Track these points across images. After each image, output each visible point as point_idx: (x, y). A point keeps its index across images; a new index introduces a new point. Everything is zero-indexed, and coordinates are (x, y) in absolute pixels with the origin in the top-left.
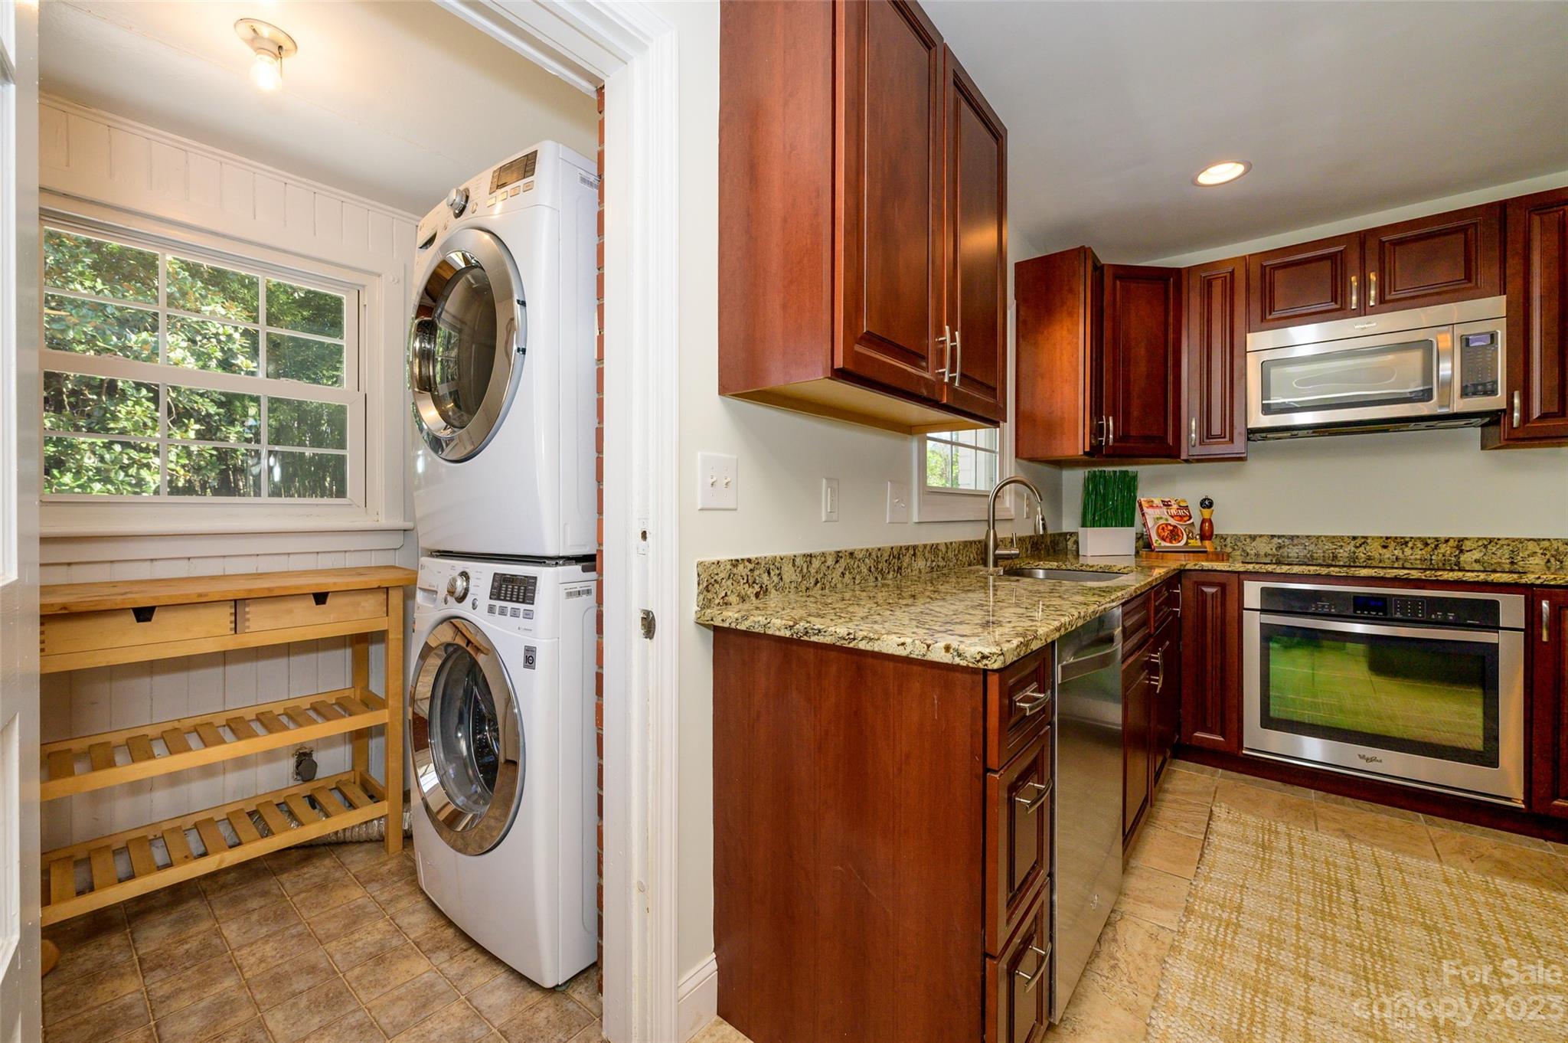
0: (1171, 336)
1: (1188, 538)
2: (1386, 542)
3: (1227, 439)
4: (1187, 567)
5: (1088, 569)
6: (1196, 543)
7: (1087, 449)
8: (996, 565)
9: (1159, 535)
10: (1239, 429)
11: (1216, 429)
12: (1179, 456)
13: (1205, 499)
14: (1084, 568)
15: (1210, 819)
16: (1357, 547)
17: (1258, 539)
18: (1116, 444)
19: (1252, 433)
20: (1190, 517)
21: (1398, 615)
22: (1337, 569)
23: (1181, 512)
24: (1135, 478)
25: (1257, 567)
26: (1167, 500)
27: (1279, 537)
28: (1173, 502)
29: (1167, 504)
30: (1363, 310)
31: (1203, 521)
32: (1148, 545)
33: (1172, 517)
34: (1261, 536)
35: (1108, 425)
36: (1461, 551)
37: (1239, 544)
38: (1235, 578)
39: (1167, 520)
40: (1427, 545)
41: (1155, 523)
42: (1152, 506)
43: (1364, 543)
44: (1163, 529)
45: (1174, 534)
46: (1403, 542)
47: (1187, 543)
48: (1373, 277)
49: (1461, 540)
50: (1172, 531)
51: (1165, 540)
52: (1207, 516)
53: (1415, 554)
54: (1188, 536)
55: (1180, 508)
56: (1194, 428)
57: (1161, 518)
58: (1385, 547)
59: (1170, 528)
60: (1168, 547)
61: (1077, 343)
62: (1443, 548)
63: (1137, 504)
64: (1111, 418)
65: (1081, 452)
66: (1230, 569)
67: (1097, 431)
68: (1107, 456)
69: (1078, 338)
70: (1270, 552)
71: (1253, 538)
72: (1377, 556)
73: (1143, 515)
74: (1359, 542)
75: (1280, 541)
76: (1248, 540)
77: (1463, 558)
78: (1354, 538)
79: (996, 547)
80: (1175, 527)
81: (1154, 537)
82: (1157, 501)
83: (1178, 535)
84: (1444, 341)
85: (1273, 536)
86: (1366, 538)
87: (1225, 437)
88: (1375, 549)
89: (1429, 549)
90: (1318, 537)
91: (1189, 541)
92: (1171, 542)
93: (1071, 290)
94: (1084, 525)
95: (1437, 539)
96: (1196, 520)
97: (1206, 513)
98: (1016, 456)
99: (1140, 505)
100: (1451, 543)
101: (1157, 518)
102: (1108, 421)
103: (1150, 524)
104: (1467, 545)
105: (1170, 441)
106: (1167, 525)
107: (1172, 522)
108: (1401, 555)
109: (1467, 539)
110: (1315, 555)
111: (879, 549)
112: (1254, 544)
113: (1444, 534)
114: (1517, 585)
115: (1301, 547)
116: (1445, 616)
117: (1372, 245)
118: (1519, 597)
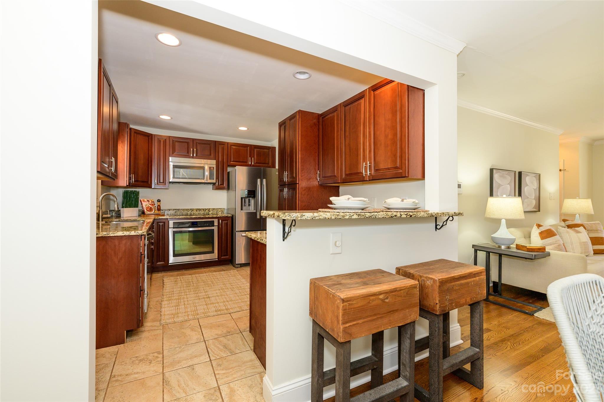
1: (154, 210)
2: (197, 210)
3: (164, 184)
4: (156, 218)
5: (129, 220)
6: (157, 212)
7: (128, 184)
8: (102, 221)
9: (146, 209)
10: (167, 181)
11: (162, 181)
12: (151, 187)
13: (158, 200)
16: (191, 211)
18: (135, 183)
19: (170, 182)
20: (155, 205)
21: (199, 225)
22: (189, 216)
23: (152, 203)
24: (138, 192)
25: (172, 217)
26: (148, 200)
27: (175, 209)
28: (150, 200)
29: (148, 201)
30: (193, 157)
31: (158, 205)
32: (143, 213)
33: (150, 204)
34: (171, 209)
35: (133, 177)
36: (209, 211)
37: (167, 211)
38: (167, 220)
39: (149, 205)
40: (204, 210)
41: (146, 206)
42: (144, 201)
44: (148, 208)
45: (151, 209)
46: (200, 210)
47: (154, 212)
48: (195, 149)
49: (209, 209)
50: (150, 209)
51: (148, 211)
52: (159, 204)
53: (202, 212)
55: (152, 202)
56: (156, 179)
57: (147, 205)
58: (197, 211)
59: (150, 208)
60: (149, 213)
61: (125, 151)
62: (207, 211)
63: (139, 201)
64: (133, 175)
65: (125, 185)
66: (166, 218)
67: (130, 178)
68: (131, 186)
69: (125, 150)
70: (174, 213)
73: (142, 204)
74: (192, 210)
77: (210, 213)
78: (191, 209)
79: (102, 215)
80: (151, 207)
81: (145, 210)
82: (146, 200)
84: (206, 167)
85: (174, 209)
86: (193, 209)
88: (195, 212)
90: (184, 209)
92: (150, 212)
93: (122, 135)
94: (123, 207)
96: (156, 205)
97: (159, 203)
98: (102, 185)
99: (141, 201)
100: (208, 210)
101: (146, 205)
103: (144, 206)
105: (149, 183)
107: (150, 206)
108: (199, 212)
109: (210, 209)
110: (183, 213)
112: (170, 211)
113: (206, 208)
114: (217, 217)
115: (180, 212)
116: (207, 224)
117: (195, 142)
118: (217, 220)
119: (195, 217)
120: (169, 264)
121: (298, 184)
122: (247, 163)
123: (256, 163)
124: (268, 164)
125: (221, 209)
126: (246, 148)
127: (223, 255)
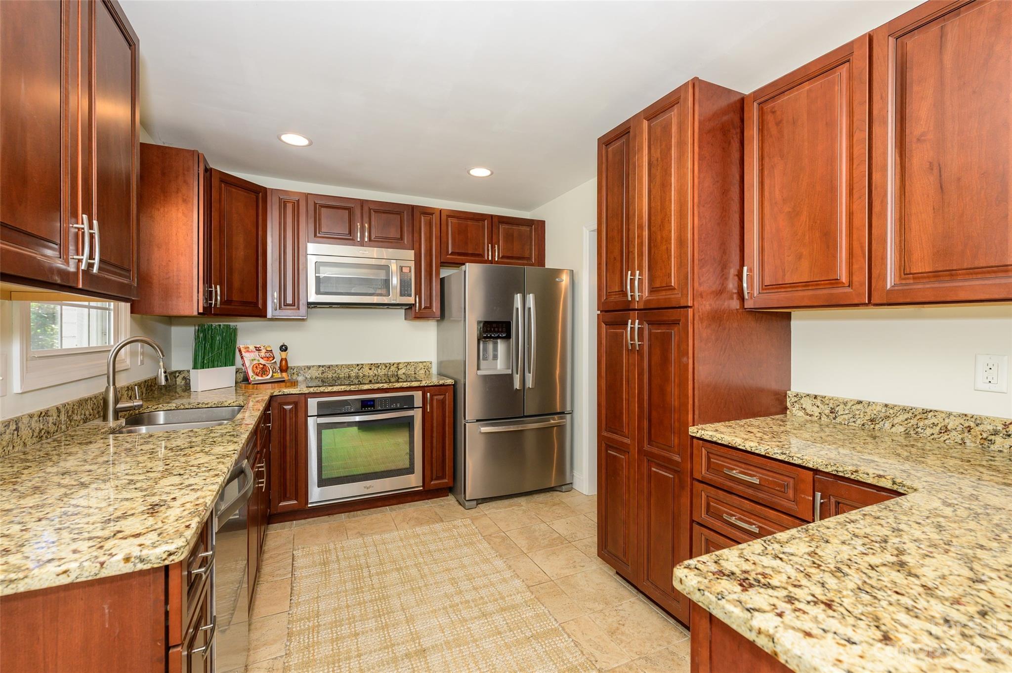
0: (260, 233)
1: (273, 372)
2: (371, 366)
3: (296, 307)
4: (275, 394)
5: (204, 406)
6: (278, 375)
7: (201, 311)
8: (116, 418)
9: (253, 371)
10: (303, 302)
11: (289, 300)
12: (265, 316)
13: (283, 346)
14: (200, 406)
15: (293, 560)
16: (359, 370)
17: (311, 368)
18: (223, 306)
19: (311, 305)
20: (274, 358)
21: (379, 408)
22: (354, 387)
23: (268, 355)
24: (235, 330)
25: (315, 389)
26: (258, 346)
27: (323, 367)
28: (262, 348)
29: (258, 349)
30: (362, 244)
31: (282, 360)
32: (246, 379)
33: (262, 358)
34: (313, 366)
35: (216, 292)
36: (398, 370)
37: (301, 372)
38: (303, 398)
39: (259, 360)
40: (386, 367)
41: (251, 363)
42: (248, 351)
43: (362, 367)
44: (256, 367)
45: (264, 370)
46: (377, 366)
47: (272, 376)
48: (366, 225)
49: (398, 363)
50: (262, 368)
51: (258, 375)
52: (284, 357)
53: (382, 372)
54: (272, 371)
55: (267, 351)
56: (276, 297)
57: (255, 360)
58: (370, 369)
59: (261, 366)
60: (259, 380)
61: (192, 226)
62: (393, 368)
63: (237, 351)
64: (218, 287)
65: (195, 313)
66: (300, 392)
67: (209, 295)
68: (215, 315)
69: (192, 222)
70: (318, 376)
71: (309, 368)
72: (367, 374)
73: (242, 358)
74: (360, 366)
75: (323, 369)
76: (306, 369)
77: (400, 374)
78: (358, 365)
79: (117, 401)
80: (264, 365)
81: (251, 374)
82: (252, 348)
83: (267, 371)
84: (394, 267)
85: (319, 366)
86: (362, 365)
87: (294, 306)
88: (366, 371)
89: (387, 369)
90: (342, 365)
91: (274, 374)
92: (262, 376)
94: (195, 368)
95: (390, 364)
96: (278, 360)
97: (284, 354)
98: (131, 313)
99: (240, 351)
100: (395, 366)
101: (252, 360)
102: (216, 288)
103: (247, 364)
104: (401, 366)
105: (260, 306)
106: (259, 364)
107: (262, 362)
108: (377, 373)
109: (400, 362)
110: (340, 376)
112: (310, 371)
113: (392, 361)
114: (419, 387)
115: (334, 372)
116: (396, 405)
117: (366, 209)
118: (420, 393)
119: (370, 388)
120: (309, 506)
121: (690, 307)
122: (484, 257)
123: (503, 257)
124: (529, 258)
125: (425, 364)
126: (480, 223)
127: (434, 477)
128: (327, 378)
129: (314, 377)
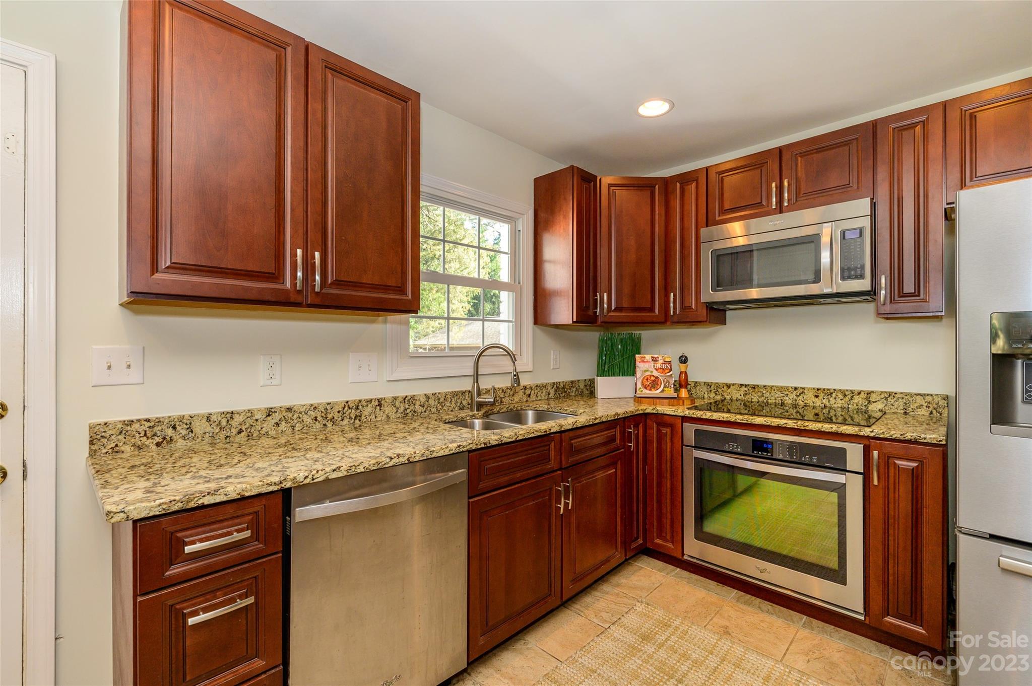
1: (665, 387)
2: (817, 393)
3: (695, 310)
6: (669, 391)
7: (575, 320)
8: (478, 409)
9: (643, 384)
10: (700, 302)
11: (690, 303)
13: (681, 357)
16: (798, 396)
17: (731, 387)
18: (611, 314)
20: (671, 370)
23: (664, 366)
24: (639, 339)
26: (656, 356)
27: (746, 386)
28: (659, 358)
29: (655, 360)
30: (778, 210)
31: (681, 373)
33: (657, 370)
34: (734, 385)
35: (602, 299)
36: (869, 402)
37: (720, 390)
38: (679, 421)
39: (652, 372)
40: (845, 396)
41: (642, 375)
42: (643, 361)
43: (802, 393)
44: (647, 379)
45: (654, 383)
46: (829, 393)
47: (663, 391)
48: (786, 183)
49: (869, 393)
50: (654, 381)
51: (646, 388)
52: (683, 370)
53: (837, 402)
54: (665, 385)
55: (665, 363)
57: (648, 371)
58: (817, 396)
59: (653, 378)
60: (649, 394)
62: (857, 399)
64: (606, 295)
65: (571, 321)
66: (674, 414)
68: (601, 323)
70: (740, 397)
71: (729, 386)
72: (811, 404)
73: (635, 368)
74: (799, 391)
75: (746, 389)
76: (725, 387)
77: (871, 407)
78: (796, 389)
79: (478, 396)
80: (657, 378)
81: (639, 386)
82: (648, 358)
83: (658, 384)
84: (827, 236)
85: (742, 385)
86: (803, 388)
87: (693, 309)
88: (810, 398)
89: (847, 399)
90: (772, 387)
91: (665, 389)
92: (650, 390)
94: (598, 376)
95: (852, 392)
96: (674, 372)
97: (683, 367)
98: (536, 322)
100: (862, 395)
101: (645, 371)
102: (601, 296)
103: (639, 375)
104: (873, 397)
105: (657, 312)
106: (651, 376)
107: (656, 374)
108: (828, 404)
109: (873, 392)
110: (770, 401)
111: (328, 404)
112: (729, 391)
113: (857, 388)
115: (760, 394)
116: (811, 458)
119: (764, 423)
120: (685, 557)
128: (752, 402)
129: (735, 399)
